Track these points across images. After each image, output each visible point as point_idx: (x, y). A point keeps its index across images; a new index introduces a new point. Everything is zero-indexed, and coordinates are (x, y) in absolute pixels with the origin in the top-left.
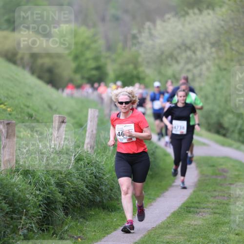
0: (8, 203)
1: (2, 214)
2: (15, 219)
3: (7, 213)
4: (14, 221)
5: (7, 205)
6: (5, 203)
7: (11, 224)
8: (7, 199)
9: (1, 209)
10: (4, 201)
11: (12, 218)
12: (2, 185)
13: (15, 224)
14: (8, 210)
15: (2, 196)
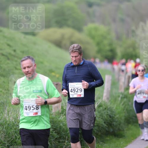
0: (57, 133)
1: (53, 139)
2: (61, 142)
3: (56, 139)
4: (60, 143)
5: (56, 134)
6: (55, 133)
7: (59, 146)
8: (56, 130)
9: (53, 136)
10: (54, 131)
11: (59, 142)
12: (53, 121)
13: (61, 145)
14: (56, 137)
15: (53, 128)
